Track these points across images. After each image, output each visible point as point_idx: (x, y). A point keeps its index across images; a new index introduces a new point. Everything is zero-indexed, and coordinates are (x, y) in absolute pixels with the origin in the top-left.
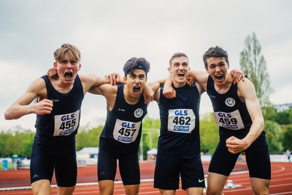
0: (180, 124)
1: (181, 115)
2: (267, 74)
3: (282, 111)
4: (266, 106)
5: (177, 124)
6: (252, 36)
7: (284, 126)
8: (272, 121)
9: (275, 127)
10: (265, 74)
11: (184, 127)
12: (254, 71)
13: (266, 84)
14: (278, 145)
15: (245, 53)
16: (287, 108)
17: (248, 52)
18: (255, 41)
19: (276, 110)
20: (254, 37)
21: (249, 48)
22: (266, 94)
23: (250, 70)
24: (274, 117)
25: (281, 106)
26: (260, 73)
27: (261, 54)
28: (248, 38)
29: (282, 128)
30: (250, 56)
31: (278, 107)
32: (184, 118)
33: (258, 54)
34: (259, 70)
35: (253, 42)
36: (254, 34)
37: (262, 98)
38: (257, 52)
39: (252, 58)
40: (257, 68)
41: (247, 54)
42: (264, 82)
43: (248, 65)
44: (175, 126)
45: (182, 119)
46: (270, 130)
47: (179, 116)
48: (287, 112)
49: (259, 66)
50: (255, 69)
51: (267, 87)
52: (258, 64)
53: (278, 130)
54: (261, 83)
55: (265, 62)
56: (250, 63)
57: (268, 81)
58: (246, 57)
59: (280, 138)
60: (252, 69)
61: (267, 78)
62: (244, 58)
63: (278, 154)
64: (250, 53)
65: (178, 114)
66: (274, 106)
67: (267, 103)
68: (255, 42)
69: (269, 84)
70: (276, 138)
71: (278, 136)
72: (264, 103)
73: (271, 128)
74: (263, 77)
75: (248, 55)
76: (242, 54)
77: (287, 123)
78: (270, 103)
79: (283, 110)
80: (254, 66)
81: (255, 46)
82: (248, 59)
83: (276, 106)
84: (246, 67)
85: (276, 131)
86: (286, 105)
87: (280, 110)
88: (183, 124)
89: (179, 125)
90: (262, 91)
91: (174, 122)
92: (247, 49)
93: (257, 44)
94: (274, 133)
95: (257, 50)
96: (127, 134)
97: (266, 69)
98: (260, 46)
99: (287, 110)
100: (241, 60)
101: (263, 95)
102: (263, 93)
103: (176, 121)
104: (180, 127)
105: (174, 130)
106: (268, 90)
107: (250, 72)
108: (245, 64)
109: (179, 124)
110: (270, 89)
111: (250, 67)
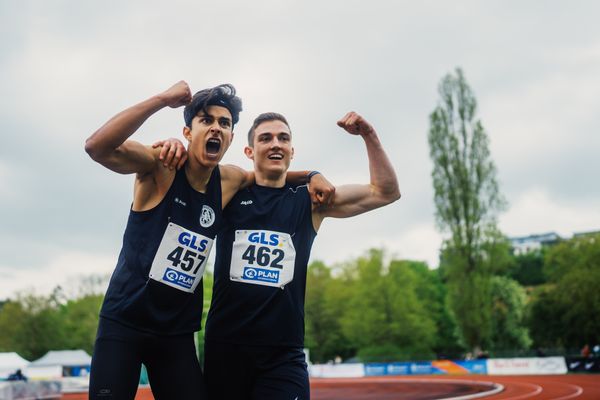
0: (259, 263)
1: (263, 242)
2: (491, 166)
3: (524, 252)
4: (491, 240)
5: (251, 262)
6: (455, 75)
7: (531, 289)
8: (504, 278)
9: (512, 290)
10: (485, 164)
11: (267, 272)
12: (461, 158)
13: (488, 188)
14: (521, 334)
15: (440, 114)
16: (536, 246)
17: (447, 114)
18: (463, 88)
19: (512, 250)
20: (461, 78)
21: (450, 103)
22: (490, 213)
23: (451, 155)
24: (510, 267)
25: (521, 240)
26: (476, 161)
27: (475, 119)
28: (447, 80)
29: (528, 293)
30: (451, 122)
31: (515, 244)
32: (268, 250)
33: (470, 119)
34: (472, 156)
35: (458, 89)
36: (459, 71)
37: (481, 223)
38: (467, 114)
39: (455, 128)
40: (469, 151)
41: (444, 118)
42: (485, 184)
43: (447, 143)
44: (246, 269)
45: (264, 252)
46: (501, 299)
47: (258, 246)
48: (537, 255)
49: (473, 146)
50: (464, 155)
51: (492, 198)
52: (469, 141)
53: (519, 299)
54: (478, 186)
55: (485, 137)
56: (453, 139)
57: (493, 182)
58: (443, 126)
59: (524, 318)
60: (457, 153)
61: (490, 175)
62: (438, 128)
63: (521, 356)
64: (451, 116)
65: (257, 240)
66: (508, 240)
67: (493, 234)
68: (462, 91)
69: (496, 189)
70: (516, 317)
71: (519, 312)
72: (487, 233)
73: (505, 295)
74: (483, 171)
75: (448, 120)
76: (435, 117)
77: (538, 281)
78: (499, 235)
79: (528, 249)
80: (461, 146)
81: (463, 100)
82: (446, 131)
83: (513, 240)
84: (442, 148)
85: (514, 300)
86: (534, 237)
87: (521, 250)
88: (266, 264)
89: (255, 265)
90: (481, 206)
91: (244, 257)
92: (444, 106)
93: (466, 95)
94: (510, 307)
95: (468, 109)
96: (187, 263)
97: (487, 153)
98: (473, 100)
99: (536, 251)
100: (432, 132)
101: (483, 216)
102: (484, 211)
103: (249, 256)
104: (258, 270)
105: (244, 277)
106: (494, 203)
107: (452, 162)
108: (442, 142)
109: (255, 262)
110: (499, 202)
111: (452, 148)
